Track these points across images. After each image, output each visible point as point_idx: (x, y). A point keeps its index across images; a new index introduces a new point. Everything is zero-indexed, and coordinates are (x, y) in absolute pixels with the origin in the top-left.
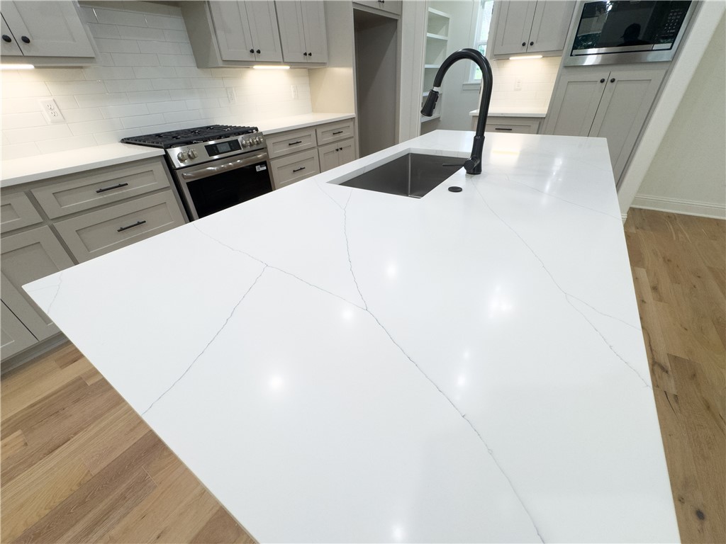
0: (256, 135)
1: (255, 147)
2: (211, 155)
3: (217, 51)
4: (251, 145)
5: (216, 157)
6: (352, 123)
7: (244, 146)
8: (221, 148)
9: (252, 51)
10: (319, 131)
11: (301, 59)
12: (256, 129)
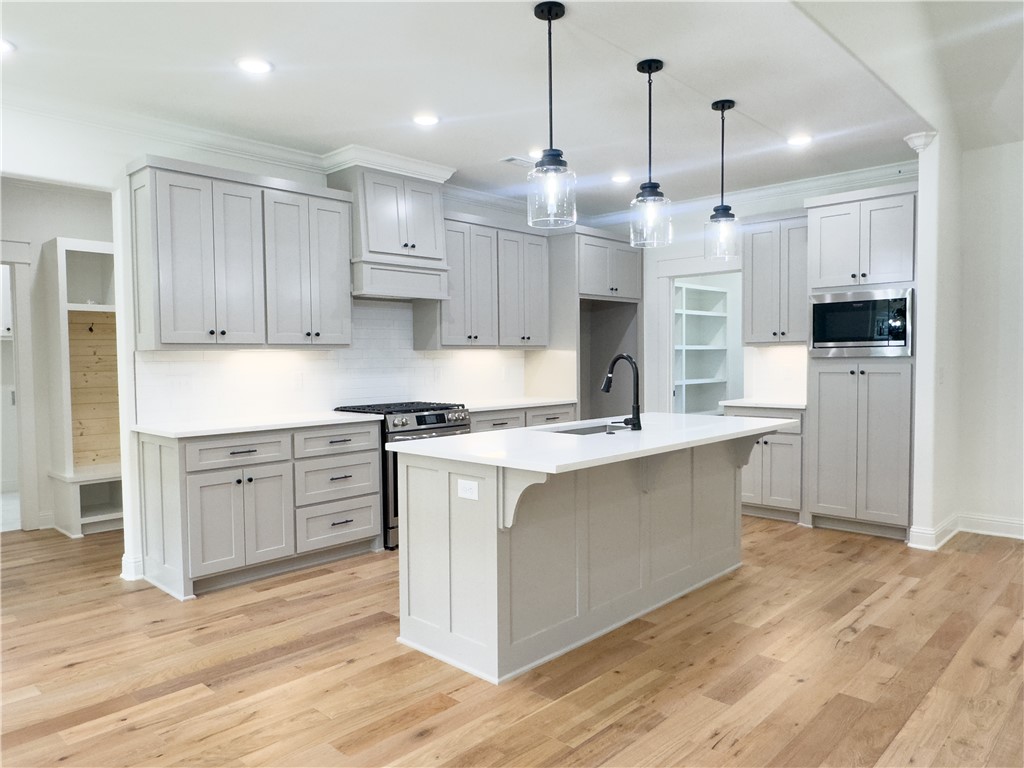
0: (462, 411)
1: (457, 423)
2: (419, 424)
3: (438, 335)
4: (456, 420)
5: (423, 427)
6: (573, 409)
7: (449, 420)
8: (428, 420)
9: (470, 337)
10: (529, 414)
11: (519, 342)
12: (463, 406)
